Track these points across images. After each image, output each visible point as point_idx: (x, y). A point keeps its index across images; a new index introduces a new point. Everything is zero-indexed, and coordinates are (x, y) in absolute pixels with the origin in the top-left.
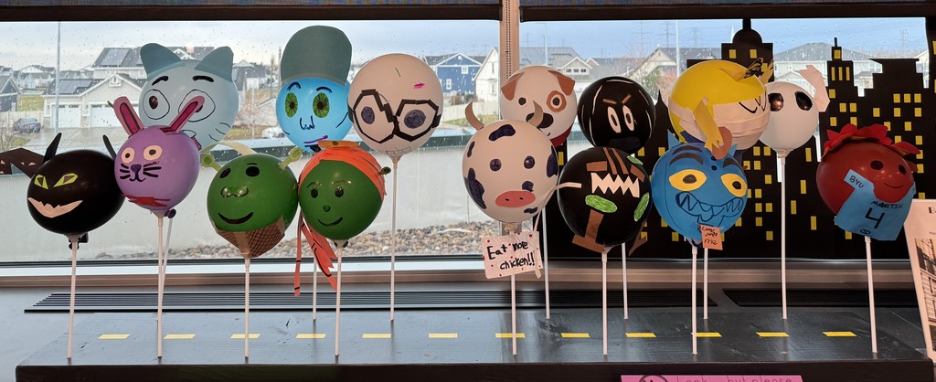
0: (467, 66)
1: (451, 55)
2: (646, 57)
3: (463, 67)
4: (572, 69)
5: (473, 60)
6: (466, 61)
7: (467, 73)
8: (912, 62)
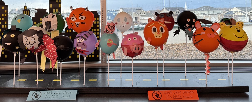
0: (115, 13)
1: (110, 10)
2: (161, 10)
3: (114, 13)
4: (141, 13)
5: (116, 11)
6: (114, 11)
7: (115, 15)
8: (45, 10)
